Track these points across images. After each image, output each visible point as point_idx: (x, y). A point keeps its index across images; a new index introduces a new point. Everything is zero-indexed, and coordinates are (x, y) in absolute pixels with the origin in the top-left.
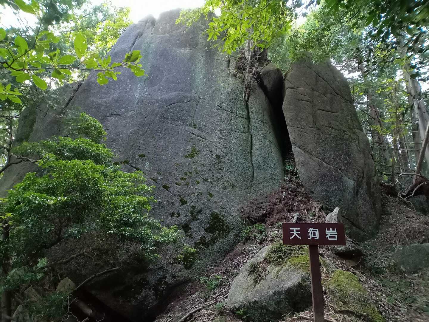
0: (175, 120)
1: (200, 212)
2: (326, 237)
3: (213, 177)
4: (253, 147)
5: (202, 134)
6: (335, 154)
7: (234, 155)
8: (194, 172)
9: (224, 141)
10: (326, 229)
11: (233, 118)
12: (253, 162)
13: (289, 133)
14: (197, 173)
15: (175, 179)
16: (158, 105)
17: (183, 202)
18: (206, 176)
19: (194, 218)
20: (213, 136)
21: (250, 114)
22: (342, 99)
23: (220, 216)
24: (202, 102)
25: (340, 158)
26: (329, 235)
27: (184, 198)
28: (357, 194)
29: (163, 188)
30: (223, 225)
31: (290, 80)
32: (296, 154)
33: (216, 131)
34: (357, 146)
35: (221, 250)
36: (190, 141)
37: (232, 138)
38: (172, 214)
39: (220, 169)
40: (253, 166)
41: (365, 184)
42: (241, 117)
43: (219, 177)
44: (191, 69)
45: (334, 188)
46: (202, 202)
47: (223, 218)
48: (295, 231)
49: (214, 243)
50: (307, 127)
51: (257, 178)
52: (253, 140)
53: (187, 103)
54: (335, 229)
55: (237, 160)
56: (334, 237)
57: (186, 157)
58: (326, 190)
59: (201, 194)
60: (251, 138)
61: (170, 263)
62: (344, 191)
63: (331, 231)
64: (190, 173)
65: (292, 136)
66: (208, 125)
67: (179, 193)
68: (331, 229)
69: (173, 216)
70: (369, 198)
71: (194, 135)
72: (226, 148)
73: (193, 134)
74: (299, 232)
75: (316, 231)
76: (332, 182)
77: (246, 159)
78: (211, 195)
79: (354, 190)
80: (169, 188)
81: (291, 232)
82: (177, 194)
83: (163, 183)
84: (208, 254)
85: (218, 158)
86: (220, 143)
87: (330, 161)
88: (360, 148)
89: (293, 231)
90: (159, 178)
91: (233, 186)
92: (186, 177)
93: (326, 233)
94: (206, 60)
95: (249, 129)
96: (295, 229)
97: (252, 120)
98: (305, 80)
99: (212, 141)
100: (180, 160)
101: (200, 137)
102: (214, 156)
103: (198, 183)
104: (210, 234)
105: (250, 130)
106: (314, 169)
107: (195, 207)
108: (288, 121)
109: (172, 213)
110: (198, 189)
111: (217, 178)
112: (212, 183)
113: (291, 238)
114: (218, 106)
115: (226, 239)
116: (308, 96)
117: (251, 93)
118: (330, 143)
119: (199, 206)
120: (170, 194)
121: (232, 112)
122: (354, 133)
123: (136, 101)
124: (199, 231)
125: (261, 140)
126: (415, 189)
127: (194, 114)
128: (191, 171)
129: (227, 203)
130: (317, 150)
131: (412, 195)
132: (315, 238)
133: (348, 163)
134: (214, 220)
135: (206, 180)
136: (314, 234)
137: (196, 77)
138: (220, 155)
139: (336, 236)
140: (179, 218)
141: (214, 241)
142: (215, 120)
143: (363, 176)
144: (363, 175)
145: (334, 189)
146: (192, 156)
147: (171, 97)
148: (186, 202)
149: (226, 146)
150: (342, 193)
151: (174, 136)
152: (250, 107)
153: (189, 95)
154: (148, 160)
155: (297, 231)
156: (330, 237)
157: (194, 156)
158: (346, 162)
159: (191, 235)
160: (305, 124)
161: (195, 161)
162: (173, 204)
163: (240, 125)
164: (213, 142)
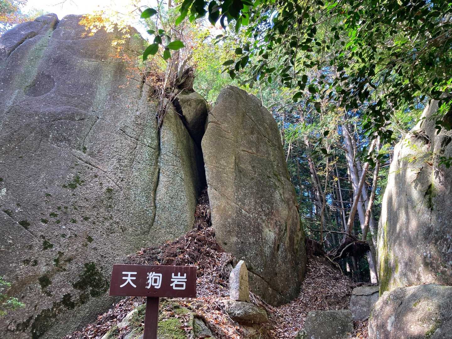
0: (58, 139)
1: (69, 260)
2: (171, 285)
3: (98, 216)
4: (160, 183)
5: (93, 161)
6: (256, 202)
7: (131, 191)
8: (72, 207)
9: (121, 173)
10: (173, 274)
11: (138, 146)
12: (157, 202)
13: (206, 172)
14: (75, 209)
15: (42, 214)
16: (38, 119)
17: (47, 246)
18: (88, 213)
19: (60, 269)
20: (107, 165)
21: (161, 144)
22: (269, 142)
23: (98, 268)
24: (99, 123)
25: (262, 206)
26: (176, 283)
27: (48, 240)
28: (278, 250)
29: (20, 226)
30: (100, 280)
31: (213, 114)
32: (211, 197)
33: (112, 159)
34: (281, 195)
35: (91, 313)
36: (73, 168)
37: (133, 169)
38: (27, 262)
39: (110, 206)
40: (156, 207)
41: (287, 238)
42: (148, 146)
43: (106, 217)
44: (93, 83)
45: (252, 240)
46: (75, 247)
47: (101, 270)
48: (129, 275)
49: (83, 303)
50: (228, 168)
51: (159, 222)
52: (161, 175)
53: (80, 121)
54: (185, 274)
55: (135, 197)
56: (182, 286)
57: (64, 186)
58: (242, 243)
59: (76, 236)
60: (159, 173)
61: (10, 330)
62: (263, 245)
63: (179, 276)
64: (66, 208)
65: (208, 176)
66: (103, 150)
67: (43, 234)
68: (179, 274)
69: (28, 264)
70: (291, 255)
71: (82, 160)
72: (122, 181)
73: (80, 159)
74: (135, 278)
75: (159, 276)
76: (250, 233)
77: (147, 197)
78: (90, 239)
79: (275, 244)
80: (29, 224)
81: (124, 278)
82: (40, 234)
83: (21, 217)
84: (72, 319)
85: (109, 192)
86: (115, 174)
87: (250, 209)
88: (284, 197)
89: (127, 275)
90: (17, 211)
91: (124, 230)
92: (59, 213)
93: (172, 280)
94: (115, 76)
95: (157, 162)
96: (129, 273)
97: (163, 151)
98: (230, 116)
99: (105, 170)
100: (55, 189)
101: (90, 164)
102: (104, 190)
103: (74, 221)
104: (79, 291)
105: (158, 164)
106: (230, 216)
107: (63, 253)
108: (206, 158)
109: (27, 260)
110: (72, 229)
111: (103, 217)
112: (94, 223)
113: (121, 286)
114: (121, 130)
115: (100, 299)
116: (231, 134)
117: (165, 120)
118: (252, 188)
119: (68, 253)
120: (29, 233)
121: (137, 140)
122: (279, 180)
123: (6, 110)
124: (64, 286)
125: (170, 176)
126: (343, 249)
127: (87, 135)
128: (66, 205)
129: (111, 251)
130: (236, 194)
131: (340, 256)
132: (156, 287)
133: (269, 212)
134: (88, 272)
135: (86, 219)
136: (155, 281)
137: (98, 93)
138: (112, 189)
139: (184, 284)
140: (37, 267)
141: (83, 300)
142: (113, 146)
143: (286, 230)
144: (286, 228)
145: (251, 242)
146: (73, 187)
147: (59, 111)
148: (51, 246)
149: (123, 178)
150: (261, 247)
151: (53, 159)
152: (162, 135)
153: (83, 112)
154: (6, 186)
155: (132, 276)
156: (176, 286)
157: (76, 187)
158: (267, 211)
159: (50, 292)
160: (225, 164)
161: (75, 194)
162: (31, 247)
163: (146, 156)
164: (106, 172)
